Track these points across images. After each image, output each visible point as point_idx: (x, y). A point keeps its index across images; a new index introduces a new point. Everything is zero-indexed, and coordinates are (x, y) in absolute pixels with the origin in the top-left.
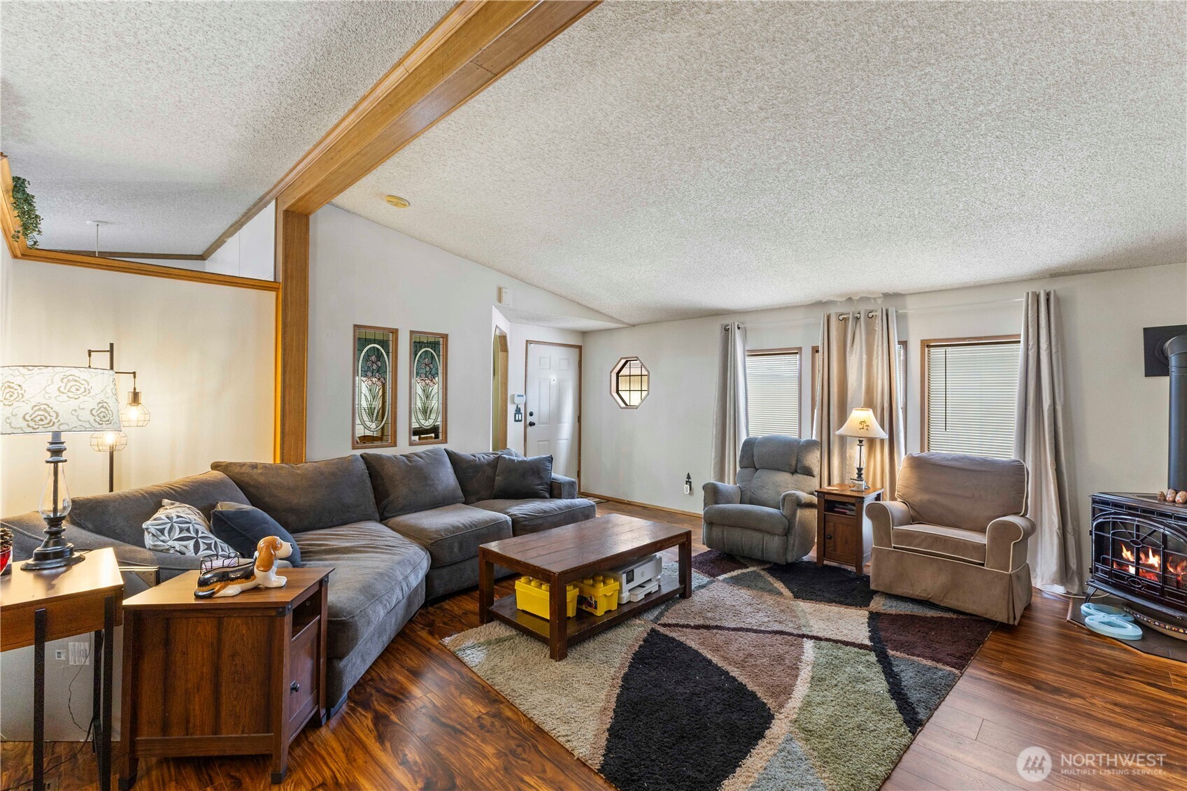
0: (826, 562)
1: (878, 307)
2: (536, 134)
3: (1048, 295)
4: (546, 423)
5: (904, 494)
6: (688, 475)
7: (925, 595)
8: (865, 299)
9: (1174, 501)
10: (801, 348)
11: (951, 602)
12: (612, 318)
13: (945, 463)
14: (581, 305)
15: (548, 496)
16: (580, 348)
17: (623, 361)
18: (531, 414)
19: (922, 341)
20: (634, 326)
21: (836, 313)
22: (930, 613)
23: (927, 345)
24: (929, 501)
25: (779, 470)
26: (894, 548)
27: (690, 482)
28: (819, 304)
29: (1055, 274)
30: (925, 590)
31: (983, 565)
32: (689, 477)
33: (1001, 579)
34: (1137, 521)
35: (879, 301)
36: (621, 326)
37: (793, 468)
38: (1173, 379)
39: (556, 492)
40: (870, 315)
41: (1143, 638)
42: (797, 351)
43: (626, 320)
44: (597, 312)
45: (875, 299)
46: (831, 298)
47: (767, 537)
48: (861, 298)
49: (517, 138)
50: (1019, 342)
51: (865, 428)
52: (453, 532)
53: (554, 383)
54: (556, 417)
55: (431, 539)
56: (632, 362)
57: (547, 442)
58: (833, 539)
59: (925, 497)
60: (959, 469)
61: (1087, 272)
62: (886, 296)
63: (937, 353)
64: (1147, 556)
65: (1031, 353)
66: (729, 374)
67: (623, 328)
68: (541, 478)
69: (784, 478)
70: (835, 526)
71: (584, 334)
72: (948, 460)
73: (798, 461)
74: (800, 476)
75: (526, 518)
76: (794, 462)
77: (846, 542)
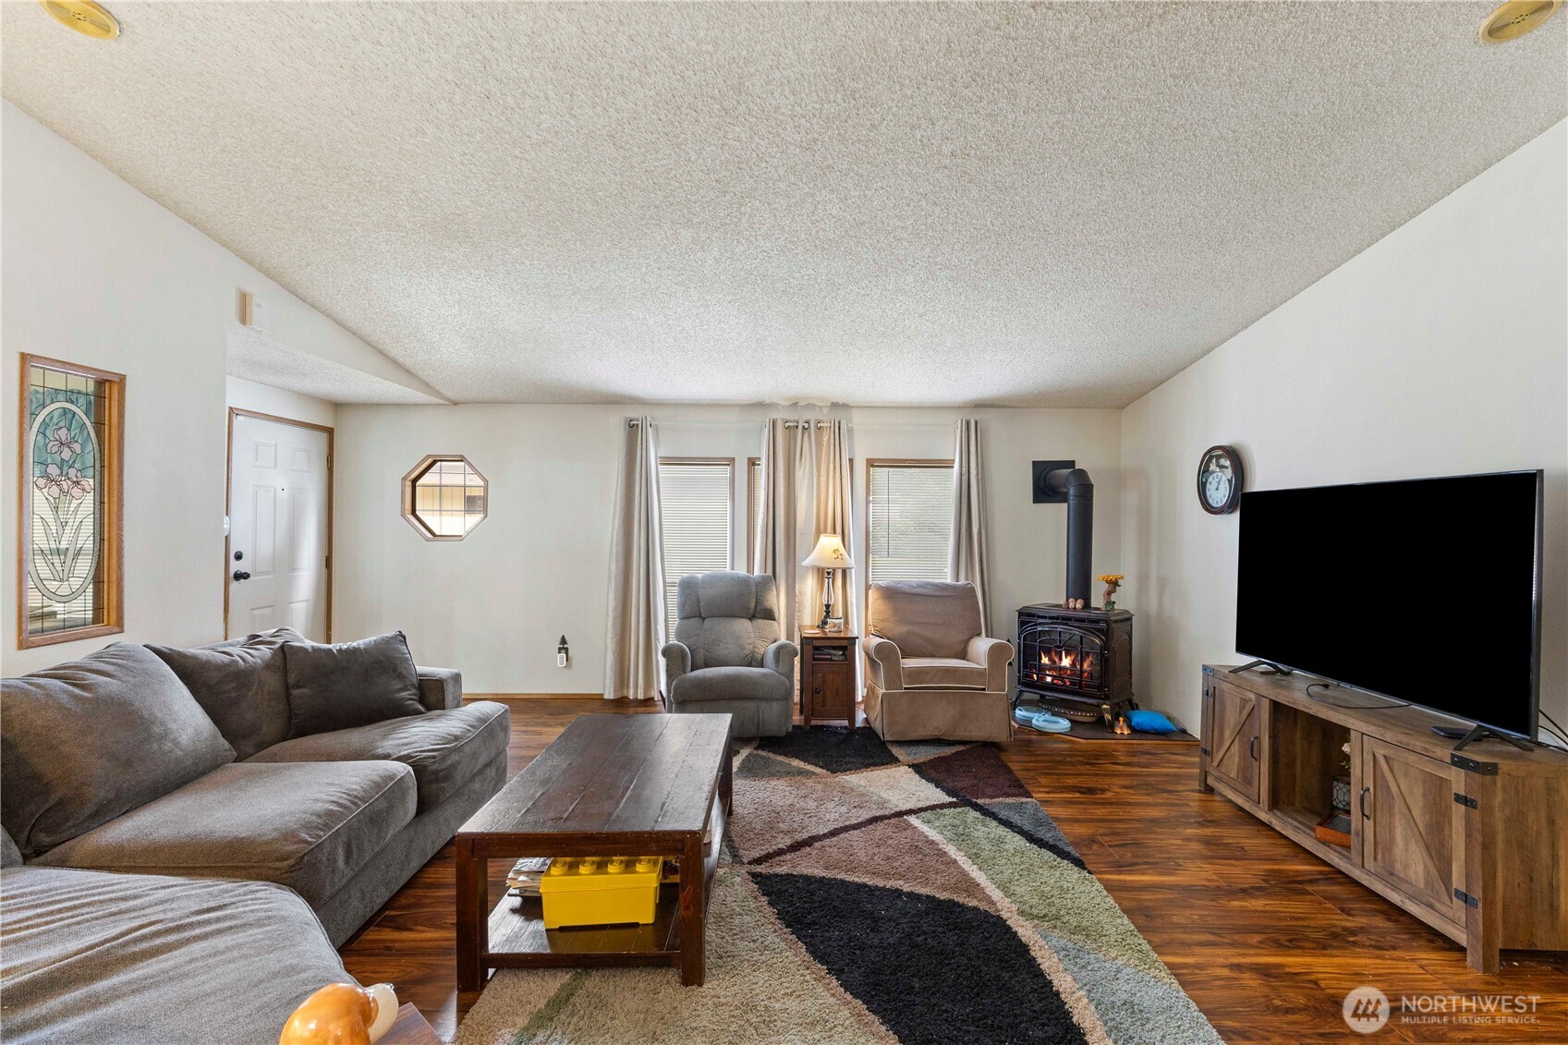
0: (814, 723)
1: (826, 417)
2: (630, 36)
3: (976, 423)
4: (268, 573)
5: (882, 629)
6: (563, 638)
7: (937, 733)
8: (811, 406)
9: (1075, 608)
10: (734, 459)
11: (962, 734)
12: (427, 386)
13: (914, 591)
14: (385, 355)
15: (421, 708)
16: (330, 432)
17: (430, 461)
18: (239, 557)
19: (868, 460)
20: (456, 404)
21: (783, 419)
22: (948, 751)
23: (871, 463)
24: (908, 632)
25: (733, 616)
26: (905, 689)
27: (566, 650)
28: (760, 406)
29: (980, 405)
30: (937, 728)
31: (984, 689)
32: (563, 641)
33: (1001, 700)
34: (1060, 628)
35: (825, 411)
36: (441, 401)
37: (752, 611)
38: (1071, 505)
39: (432, 698)
40: (819, 425)
41: (1072, 728)
42: (731, 461)
43: (449, 394)
44: (409, 372)
45: (820, 407)
46: (774, 400)
47: (764, 705)
48: (808, 404)
49: (584, 24)
50: (952, 467)
51: (840, 557)
52: (327, 826)
53: (283, 496)
54: (286, 561)
55: (283, 859)
56: (443, 463)
57: (268, 610)
58: (821, 694)
59: (904, 629)
60: (927, 596)
61: (1004, 407)
62: (835, 406)
63: (880, 474)
64: (1061, 659)
65: (963, 478)
66: (637, 490)
67: (443, 405)
68: (401, 677)
69: (743, 626)
70: (823, 677)
71: (337, 406)
72: (914, 588)
73: (757, 602)
74: (760, 621)
75: (434, 757)
76: (753, 604)
77: (837, 693)
